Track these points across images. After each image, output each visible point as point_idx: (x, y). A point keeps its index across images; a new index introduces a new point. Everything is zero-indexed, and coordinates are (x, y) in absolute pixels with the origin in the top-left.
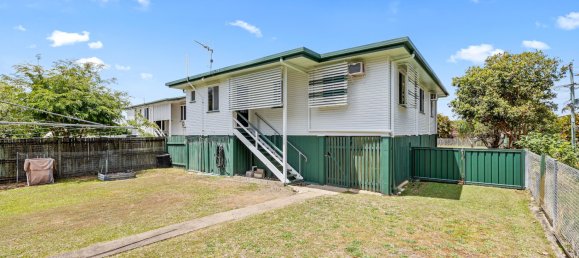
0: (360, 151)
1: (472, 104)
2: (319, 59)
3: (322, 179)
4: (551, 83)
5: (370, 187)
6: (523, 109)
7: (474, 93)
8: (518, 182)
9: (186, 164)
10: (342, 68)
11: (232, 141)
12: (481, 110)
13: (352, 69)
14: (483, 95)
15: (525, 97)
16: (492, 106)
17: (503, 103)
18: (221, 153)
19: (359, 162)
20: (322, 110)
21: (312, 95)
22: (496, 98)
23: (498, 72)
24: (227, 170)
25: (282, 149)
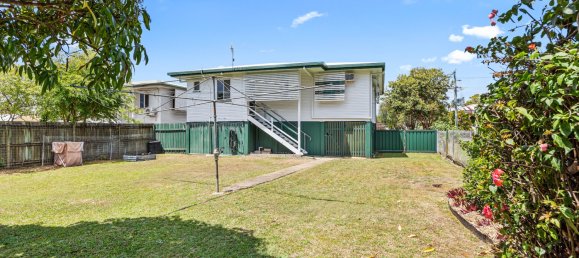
0: (351, 131)
1: (403, 101)
2: (326, 69)
3: (323, 151)
4: (446, 90)
5: (359, 155)
6: (433, 105)
7: (404, 94)
8: (433, 149)
9: (187, 149)
10: (341, 76)
11: (246, 125)
12: (408, 105)
13: (347, 77)
14: (410, 95)
15: (433, 99)
16: (416, 103)
17: (422, 101)
18: (233, 136)
19: (350, 139)
20: (322, 103)
21: (317, 93)
22: (418, 99)
23: (418, 81)
24: (240, 150)
25: (297, 131)
